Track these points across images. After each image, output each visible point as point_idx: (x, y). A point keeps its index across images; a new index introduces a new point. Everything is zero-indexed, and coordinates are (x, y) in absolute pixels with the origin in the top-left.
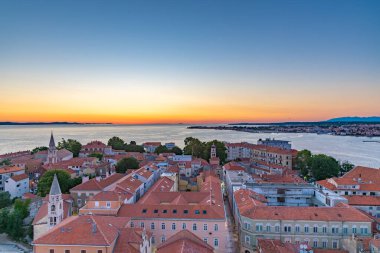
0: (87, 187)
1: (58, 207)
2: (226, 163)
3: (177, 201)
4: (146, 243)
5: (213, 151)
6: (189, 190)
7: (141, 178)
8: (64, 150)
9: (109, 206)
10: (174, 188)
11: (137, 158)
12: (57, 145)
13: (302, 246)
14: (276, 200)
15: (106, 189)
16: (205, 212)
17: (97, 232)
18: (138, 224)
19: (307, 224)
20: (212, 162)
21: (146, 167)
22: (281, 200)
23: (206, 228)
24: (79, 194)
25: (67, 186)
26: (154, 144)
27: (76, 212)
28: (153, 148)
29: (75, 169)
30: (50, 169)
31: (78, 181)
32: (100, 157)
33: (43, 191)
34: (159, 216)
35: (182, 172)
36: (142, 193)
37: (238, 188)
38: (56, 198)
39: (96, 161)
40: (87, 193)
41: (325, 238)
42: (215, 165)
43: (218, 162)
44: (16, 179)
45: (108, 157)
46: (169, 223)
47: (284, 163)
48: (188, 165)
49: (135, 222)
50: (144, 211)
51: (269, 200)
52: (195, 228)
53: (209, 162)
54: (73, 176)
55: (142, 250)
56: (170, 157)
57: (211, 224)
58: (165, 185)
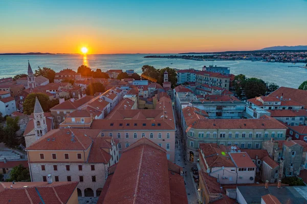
0: (64, 106)
1: (42, 122)
2: (176, 86)
3: (137, 117)
4: (114, 148)
5: (166, 76)
6: (146, 108)
7: (107, 99)
8: (41, 76)
9: (83, 121)
10: (135, 107)
11: (103, 83)
12: (34, 73)
13: (232, 148)
14: (215, 115)
15: (80, 108)
16: (159, 125)
17: (76, 140)
18: (107, 134)
19: (238, 132)
20: (165, 86)
21: (110, 90)
22: (219, 114)
23: (160, 136)
24: (58, 112)
25: (47, 106)
26: (116, 71)
27: (56, 127)
28: (116, 75)
29: (52, 92)
30: (31, 93)
31: (56, 102)
32: (72, 82)
33: (29, 111)
34: (123, 128)
35: (140, 94)
36: (109, 111)
37: (186, 106)
38: (39, 115)
39: (69, 85)
40: (65, 112)
41: (250, 142)
42: (167, 88)
43: (169, 86)
44: (4, 101)
45: (79, 82)
46: (131, 133)
47: (223, 86)
48: (145, 88)
49: (104, 133)
50: (112, 125)
51: (209, 115)
52: (152, 136)
53: (162, 86)
54: (51, 98)
55: (111, 153)
56: (131, 82)
57: (164, 134)
58: (127, 104)
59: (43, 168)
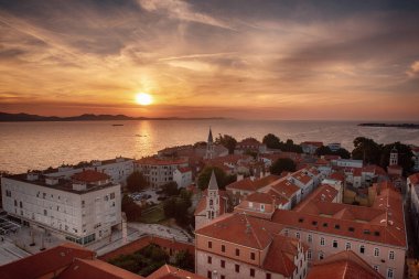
0: (242, 186)
1: (215, 202)
2: (413, 173)
3: (340, 216)
4: (301, 256)
5: (394, 157)
6: (357, 203)
7: (298, 183)
8: (221, 146)
9: (262, 209)
10: (337, 199)
11: (294, 159)
12: (214, 140)
15: (260, 191)
16: (377, 234)
17: (251, 233)
18: (293, 233)
20: (390, 171)
21: (304, 170)
24: (234, 192)
26: (314, 144)
27: (230, 210)
28: (312, 149)
29: (231, 166)
30: (209, 165)
31: (233, 179)
32: (254, 155)
33: (203, 186)
34: (317, 229)
35: (348, 180)
36: (298, 199)
38: (213, 193)
39: (251, 158)
40: (242, 193)
42: (396, 176)
43: (399, 172)
44: (182, 170)
45: (263, 156)
46: (329, 239)
48: (357, 172)
49: (290, 231)
50: (301, 221)
52: (362, 250)
53: (386, 170)
54: (229, 173)
55: (297, 262)
56: (334, 161)
57: (385, 251)
58: (326, 194)
59: (210, 261)
